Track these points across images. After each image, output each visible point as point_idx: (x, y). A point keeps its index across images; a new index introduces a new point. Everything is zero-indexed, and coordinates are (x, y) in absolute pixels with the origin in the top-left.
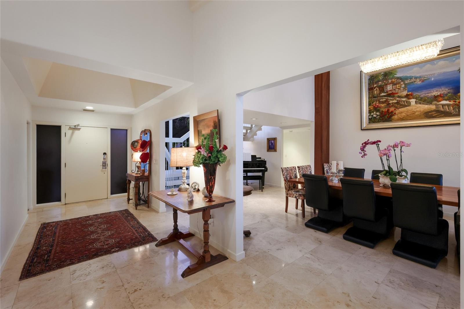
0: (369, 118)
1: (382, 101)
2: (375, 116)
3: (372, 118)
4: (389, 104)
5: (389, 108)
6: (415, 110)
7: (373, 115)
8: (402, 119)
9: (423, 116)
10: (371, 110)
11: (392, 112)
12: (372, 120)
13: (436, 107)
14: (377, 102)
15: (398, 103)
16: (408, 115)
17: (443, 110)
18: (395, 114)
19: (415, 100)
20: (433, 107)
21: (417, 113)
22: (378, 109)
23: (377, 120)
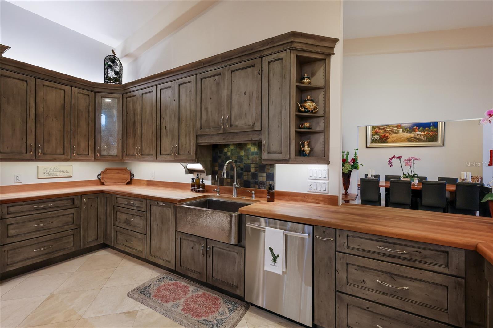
0: (372, 140)
1: (381, 128)
2: (376, 138)
3: (374, 139)
4: (385, 131)
5: (385, 133)
6: (402, 136)
7: (374, 138)
8: (394, 142)
9: (407, 140)
10: (373, 134)
11: (387, 136)
12: (374, 141)
13: (414, 135)
14: (378, 129)
15: (391, 130)
16: (397, 139)
17: (417, 137)
18: (389, 138)
19: (402, 130)
20: (412, 135)
21: (403, 138)
22: (378, 133)
23: (377, 141)
